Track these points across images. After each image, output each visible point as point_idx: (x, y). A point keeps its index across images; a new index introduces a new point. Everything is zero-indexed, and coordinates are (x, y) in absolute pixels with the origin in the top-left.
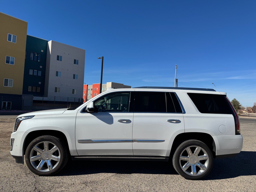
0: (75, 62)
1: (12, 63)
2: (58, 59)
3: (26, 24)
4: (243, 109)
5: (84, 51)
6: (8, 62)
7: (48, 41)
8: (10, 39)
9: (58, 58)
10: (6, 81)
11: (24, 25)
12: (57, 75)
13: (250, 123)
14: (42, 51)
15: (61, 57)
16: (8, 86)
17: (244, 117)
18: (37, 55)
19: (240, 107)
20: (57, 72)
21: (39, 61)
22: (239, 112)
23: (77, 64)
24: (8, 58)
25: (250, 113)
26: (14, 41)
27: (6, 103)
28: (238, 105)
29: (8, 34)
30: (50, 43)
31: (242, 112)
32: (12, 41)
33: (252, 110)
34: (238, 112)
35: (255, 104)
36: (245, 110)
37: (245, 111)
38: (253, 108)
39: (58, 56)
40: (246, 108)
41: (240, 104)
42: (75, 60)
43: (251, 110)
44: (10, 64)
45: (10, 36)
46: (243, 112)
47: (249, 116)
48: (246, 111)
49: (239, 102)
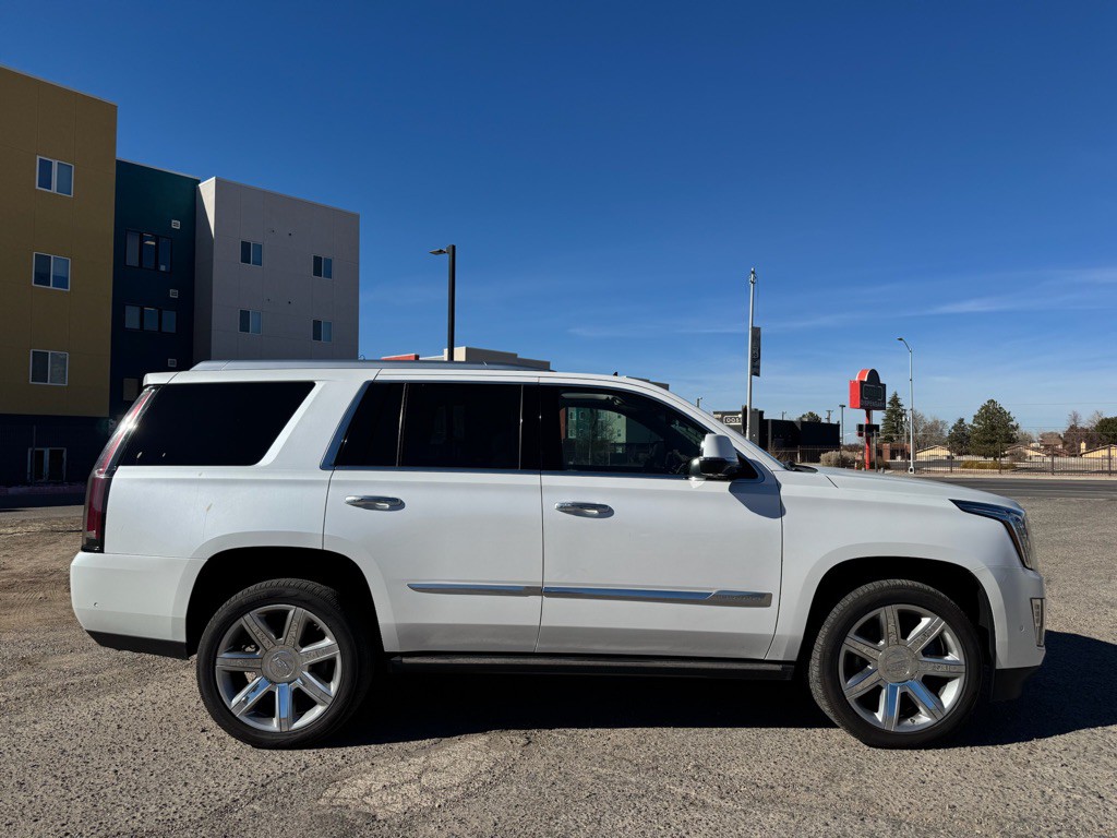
0: (320, 266)
1: (61, 282)
2: (245, 259)
3: (111, 110)
4: (1027, 441)
5: (354, 219)
6: (42, 278)
7: (199, 182)
8: (46, 182)
9: (247, 252)
10: (40, 360)
11: (103, 116)
12: (244, 326)
13: (1063, 500)
14: (176, 224)
15: (259, 248)
16: (48, 383)
17: (1035, 478)
18: (153, 243)
19: (1015, 437)
20: (245, 315)
21: (163, 268)
22: (1012, 454)
23: (329, 275)
24: (43, 261)
25: (1056, 460)
26: (64, 187)
27: (43, 452)
28: (1005, 425)
29: (38, 157)
30: (208, 190)
31: (1021, 457)
32: (54, 189)
33: (1065, 443)
34: (1005, 456)
35: (1075, 420)
36: (1033, 445)
37: (1033, 449)
38: (1066, 435)
39: (246, 246)
40: (1035, 435)
41: (1014, 423)
42: (317, 260)
43: (1060, 447)
44: (51, 287)
45: (46, 167)
46: (1025, 455)
47: (1053, 472)
48: (1037, 449)
49: (1012, 415)
